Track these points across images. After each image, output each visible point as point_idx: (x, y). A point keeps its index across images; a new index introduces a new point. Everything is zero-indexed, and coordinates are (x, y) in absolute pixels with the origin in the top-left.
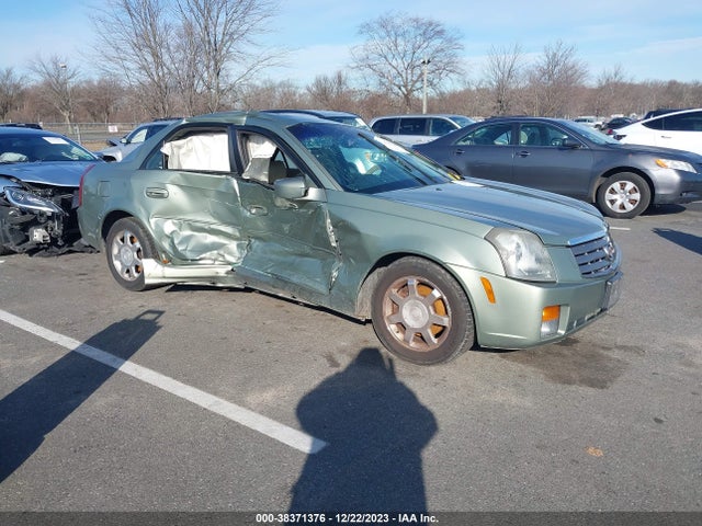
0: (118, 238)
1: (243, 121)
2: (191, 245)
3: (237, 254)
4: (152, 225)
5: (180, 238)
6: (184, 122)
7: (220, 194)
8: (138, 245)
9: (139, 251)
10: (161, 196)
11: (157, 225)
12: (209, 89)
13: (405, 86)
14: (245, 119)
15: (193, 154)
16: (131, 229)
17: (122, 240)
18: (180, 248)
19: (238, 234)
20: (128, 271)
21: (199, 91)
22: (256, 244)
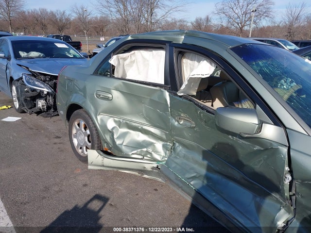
0: (76, 123)
1: (181, 39)
2: (127, 141)
3: (163, 154)
4: (99, 119)
5: (119, 133)
6: (130, 38)
7: (153, 102)
8: (88, 132)
9: (88, 136)
10: (107, 99)
11: (102, 120)
12: (147, 22)
13: (241, 23)
14: (183, 37)
15: (135, 65)
16: (85, 120)
17: (79, 125)
18: (118, 142)
19: (164, 137)
20: (81, 148)
21: (142, 23)
22: (179, 148)
